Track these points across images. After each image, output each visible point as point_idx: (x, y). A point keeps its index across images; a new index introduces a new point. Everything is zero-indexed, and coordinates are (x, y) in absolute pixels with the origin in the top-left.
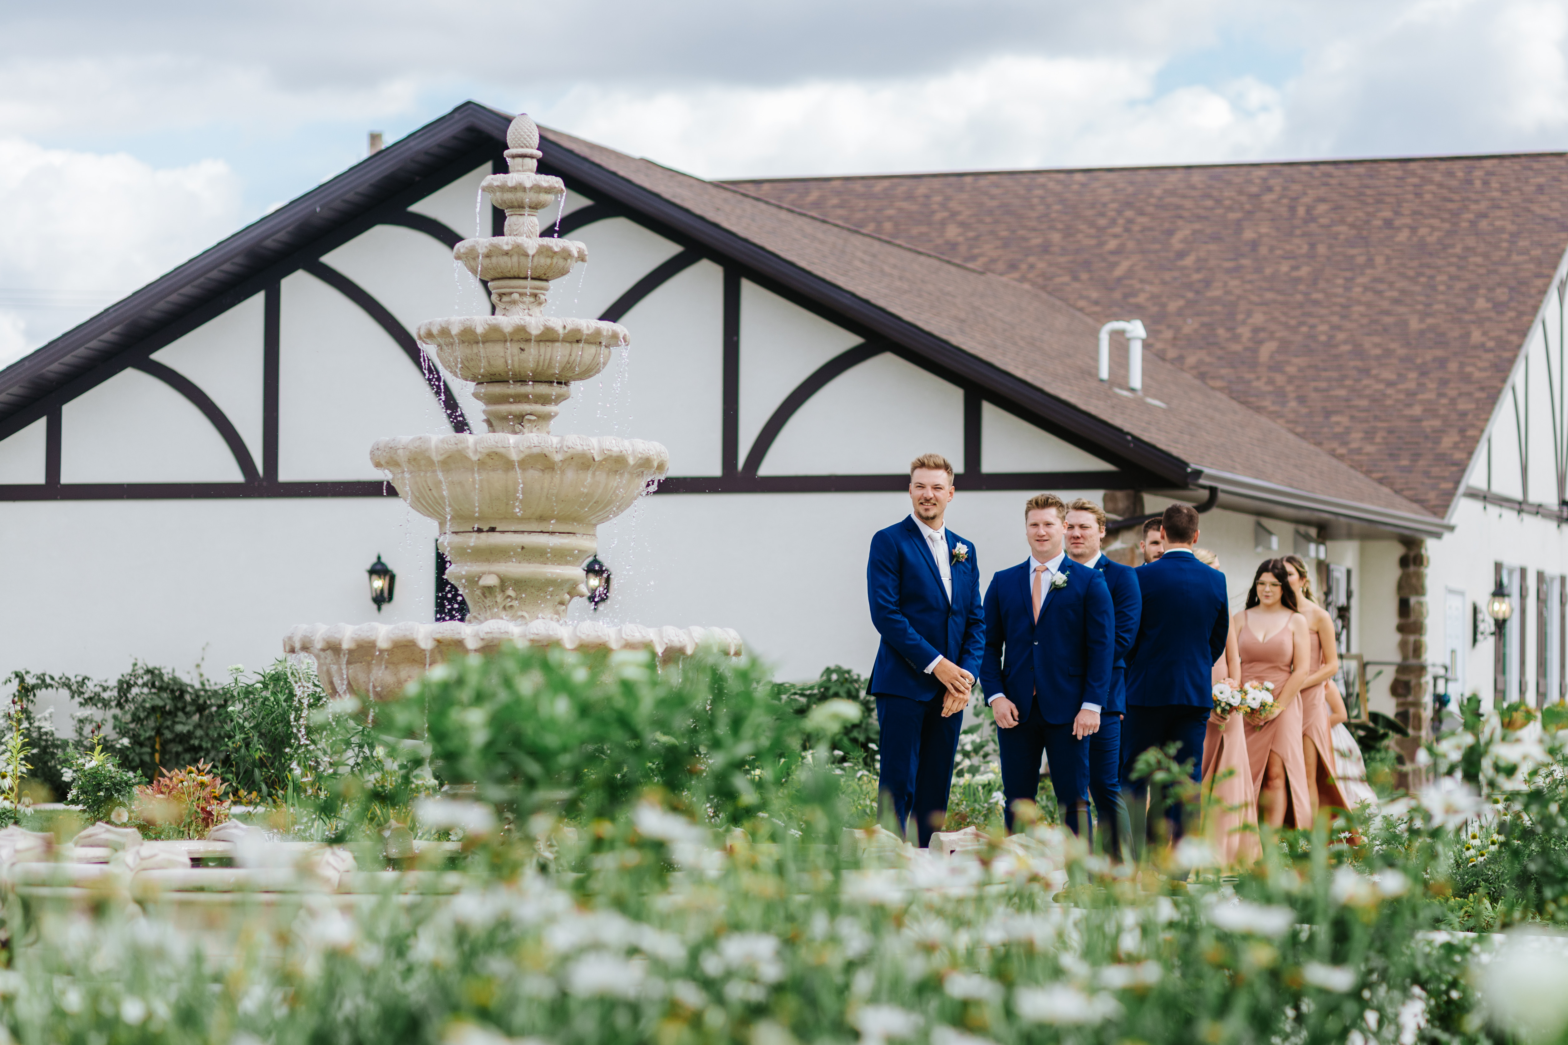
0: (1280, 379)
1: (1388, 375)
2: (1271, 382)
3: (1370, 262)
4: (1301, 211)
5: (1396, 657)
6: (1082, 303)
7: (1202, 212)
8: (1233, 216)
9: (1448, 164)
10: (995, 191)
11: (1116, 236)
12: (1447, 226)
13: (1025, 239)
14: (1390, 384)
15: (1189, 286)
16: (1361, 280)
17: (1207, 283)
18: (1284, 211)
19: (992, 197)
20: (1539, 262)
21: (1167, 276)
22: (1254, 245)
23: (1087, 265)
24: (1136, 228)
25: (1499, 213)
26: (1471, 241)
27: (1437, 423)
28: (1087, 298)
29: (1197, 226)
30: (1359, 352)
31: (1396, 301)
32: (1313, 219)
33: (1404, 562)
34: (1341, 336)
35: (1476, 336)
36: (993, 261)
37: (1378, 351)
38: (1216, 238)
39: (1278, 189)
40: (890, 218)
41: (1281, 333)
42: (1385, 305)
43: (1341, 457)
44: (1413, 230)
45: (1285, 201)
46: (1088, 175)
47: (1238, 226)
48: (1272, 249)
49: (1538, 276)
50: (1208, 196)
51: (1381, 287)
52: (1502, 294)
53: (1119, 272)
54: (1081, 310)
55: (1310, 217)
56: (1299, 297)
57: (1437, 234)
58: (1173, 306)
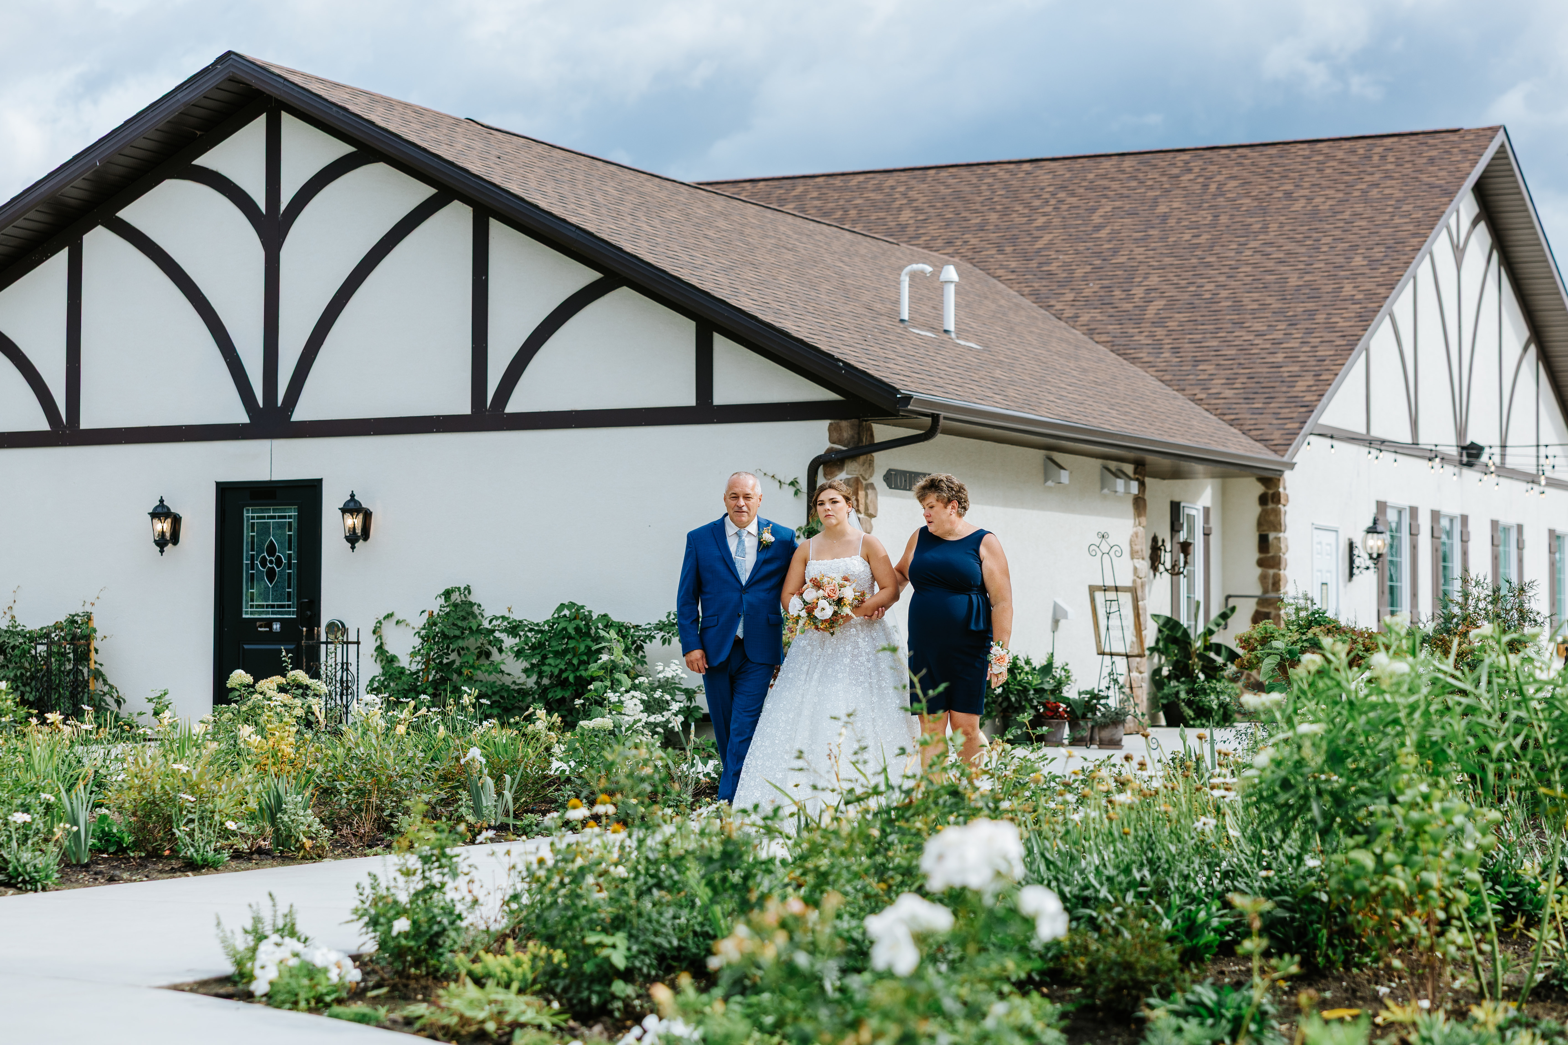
0: (1160, 332)
1: (1259, 326)
2: (1152, 335)
3: (1265, 229)
4: (1213, 187)
5: (1257, 590)
6: (1000, 272)
7: (1125, 192)
8: (1151, 194)
9: (1352, 143)
10: (951, 181)
11: (1045, 214)
12: (1340, 195)
13: (966, 220)
14: (1259, 334)
15: (1098, 254)
16: (1253, 244)
17: (1115, 252)
18: (1197, 188)
19: (948, 186)
20: (1418, 223)
21: (1081, 247)
22: (1165, 217)
23: (1014, 240)
24: (1065, 207)
25: (1389, 183)
26: (1359, 208)
27: (1295, 368)
28: (1005, 267)
29: (1118, 204)
30: (1237, 306)
31: (1281, 262)
32: (1222, 194)
33: (1263, 500)
34: (1224, 293)
35: (1348, 289)
36: (934, 239)
37: (1255, 306)
38: (1132, 214)
39: (1197, 170)
40: (856, 207)
41: (1172, 292)
42: (1270, 264)
43: (1198, 402)
44: (1310, 199)
45: (1201, 180)
46: (1034, 165)
47: (1155, 202)
48: (1179, 220)
49: (1415, 235)
50: (1135, 178)
51: (1269, 250)
52: (1378, 253)
53: (1039, 244)
54: (998, 278)
55: (1220, 192)
56: (1194, 261)
57: (1330, 202)
58: (1079, 273)
